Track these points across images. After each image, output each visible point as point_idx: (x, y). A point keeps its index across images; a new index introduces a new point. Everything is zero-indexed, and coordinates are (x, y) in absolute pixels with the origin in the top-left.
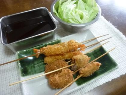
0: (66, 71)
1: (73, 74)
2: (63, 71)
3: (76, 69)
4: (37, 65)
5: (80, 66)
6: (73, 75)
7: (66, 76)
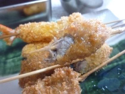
0: (63, 72)
1: (80, 79)
2: (56, 72)
3: (85, 69)
4: (11, 60)
5: (93, 63)
6: (80, 82)
7: (62, 85)
